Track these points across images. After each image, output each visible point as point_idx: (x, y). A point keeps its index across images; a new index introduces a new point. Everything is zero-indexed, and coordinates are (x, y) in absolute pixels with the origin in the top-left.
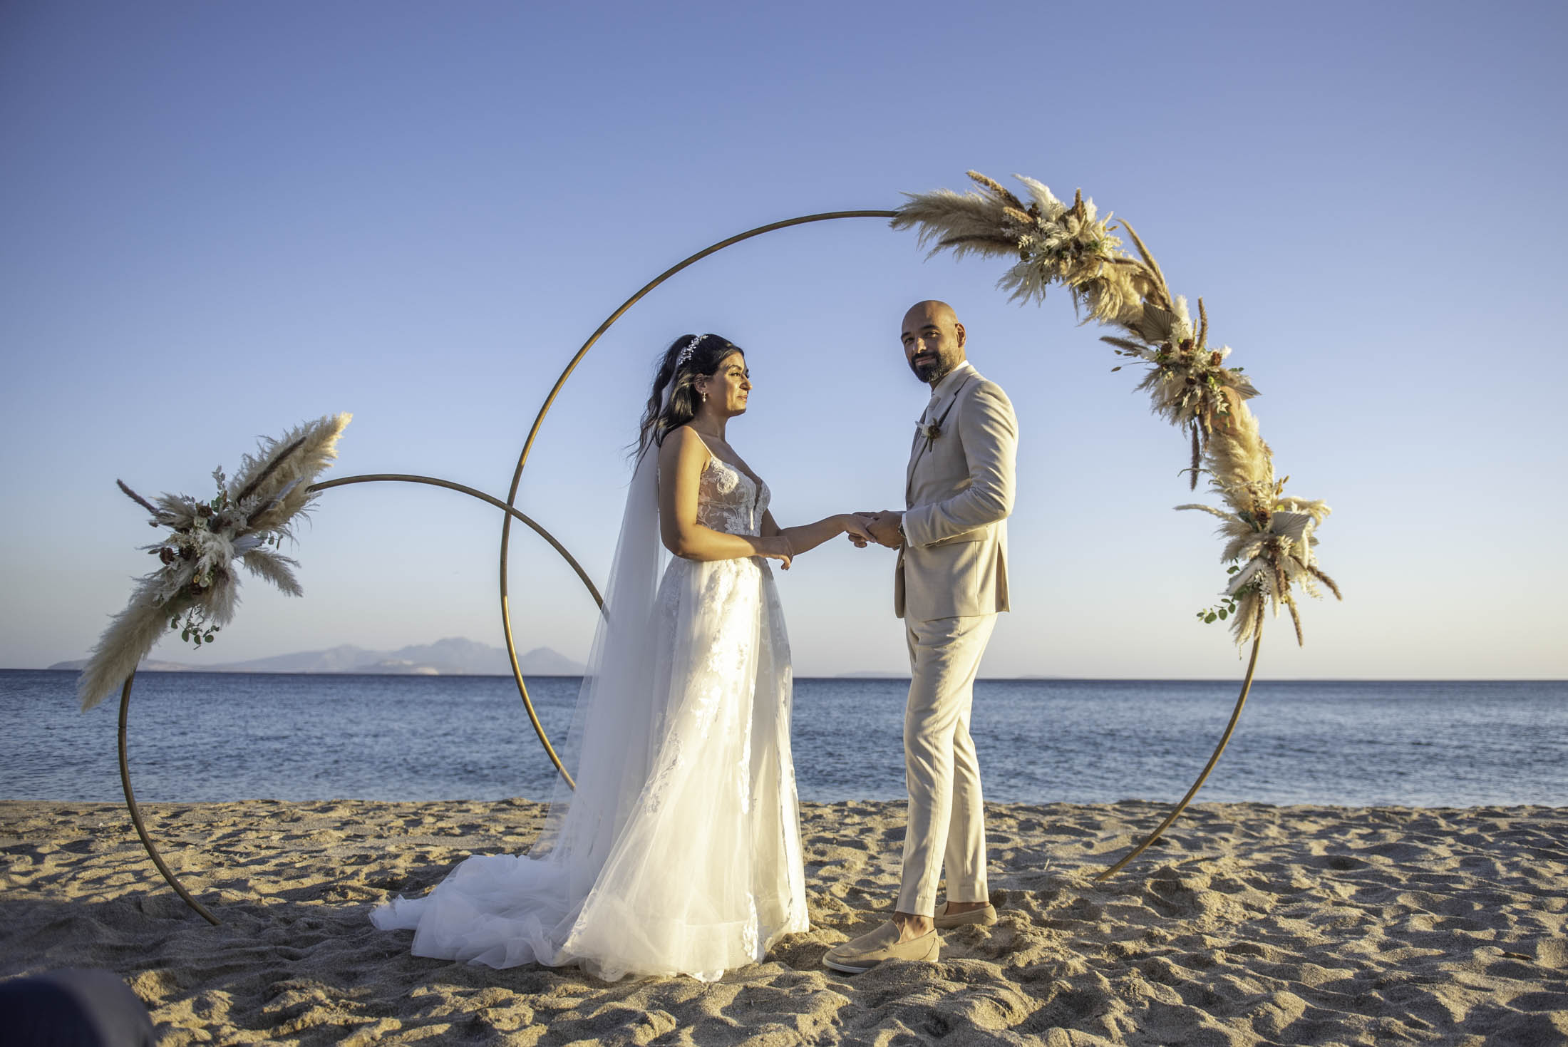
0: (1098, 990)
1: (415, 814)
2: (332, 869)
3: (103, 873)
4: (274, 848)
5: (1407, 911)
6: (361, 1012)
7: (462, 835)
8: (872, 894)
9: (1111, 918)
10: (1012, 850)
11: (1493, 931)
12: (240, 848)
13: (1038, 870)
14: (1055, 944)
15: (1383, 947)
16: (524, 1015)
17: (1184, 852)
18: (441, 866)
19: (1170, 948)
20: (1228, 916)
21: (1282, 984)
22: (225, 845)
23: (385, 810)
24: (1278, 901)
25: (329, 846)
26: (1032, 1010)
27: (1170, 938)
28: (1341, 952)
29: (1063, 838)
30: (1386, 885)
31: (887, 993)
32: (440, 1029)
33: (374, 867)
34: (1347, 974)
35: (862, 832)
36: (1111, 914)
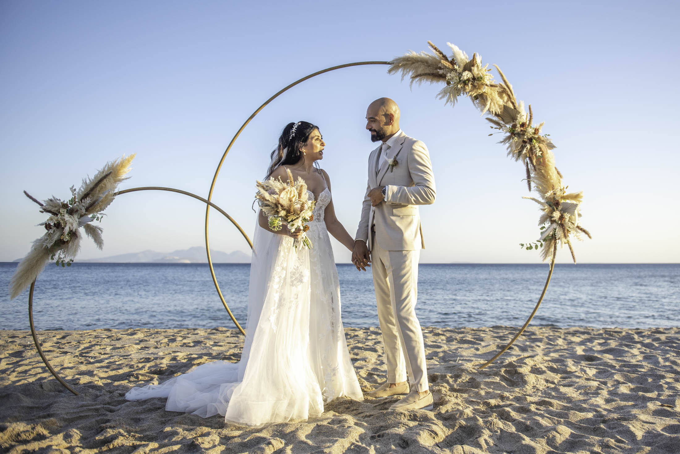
0: (477, 425)
1: (173, 336)
2: (133, 365)
3: (27, 368)
4: (107, 354)
5: (618, 382)
6: (140, 439)
7: (194, 346)
8: (378, 375)
9: (485, 387)
10: (443, 352)
11: (656, 393)
12: (91, 354)
13: (454, 363)
14: (459, 401)
15: (608, 401)
16: (215, 440)
17: (520, 353)
18: (183, 363)
19: (511, 402)
20: (538, 386)
21: (561, 421)
22: (86, 353)
23: (160, 334)
24: (561, 378)
25: (132, 352)
26: (447, 435)
27: (511, 397)
28: (588, 404)
29: (466, 346)
30: (609, 369)
31: (382, 426)
32: (176, 448)
33: (152, 364)
34: (590, 415)
35: (376, 343)
36: (485, 385)
